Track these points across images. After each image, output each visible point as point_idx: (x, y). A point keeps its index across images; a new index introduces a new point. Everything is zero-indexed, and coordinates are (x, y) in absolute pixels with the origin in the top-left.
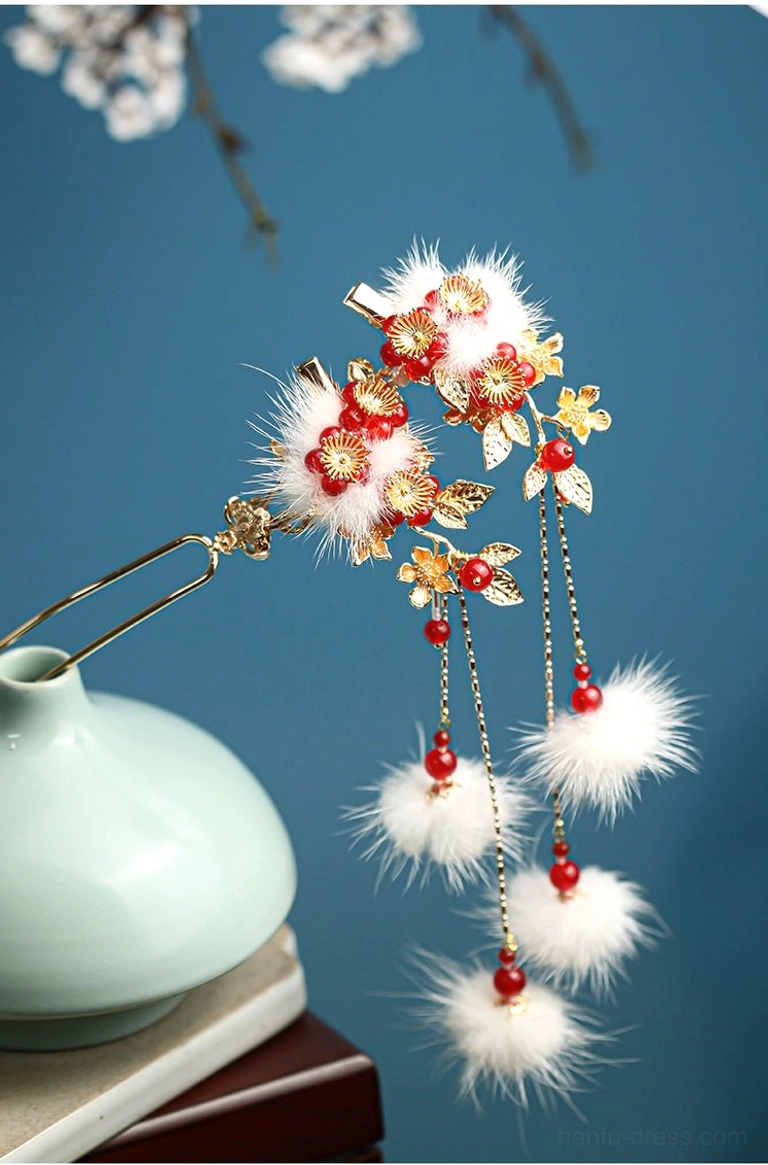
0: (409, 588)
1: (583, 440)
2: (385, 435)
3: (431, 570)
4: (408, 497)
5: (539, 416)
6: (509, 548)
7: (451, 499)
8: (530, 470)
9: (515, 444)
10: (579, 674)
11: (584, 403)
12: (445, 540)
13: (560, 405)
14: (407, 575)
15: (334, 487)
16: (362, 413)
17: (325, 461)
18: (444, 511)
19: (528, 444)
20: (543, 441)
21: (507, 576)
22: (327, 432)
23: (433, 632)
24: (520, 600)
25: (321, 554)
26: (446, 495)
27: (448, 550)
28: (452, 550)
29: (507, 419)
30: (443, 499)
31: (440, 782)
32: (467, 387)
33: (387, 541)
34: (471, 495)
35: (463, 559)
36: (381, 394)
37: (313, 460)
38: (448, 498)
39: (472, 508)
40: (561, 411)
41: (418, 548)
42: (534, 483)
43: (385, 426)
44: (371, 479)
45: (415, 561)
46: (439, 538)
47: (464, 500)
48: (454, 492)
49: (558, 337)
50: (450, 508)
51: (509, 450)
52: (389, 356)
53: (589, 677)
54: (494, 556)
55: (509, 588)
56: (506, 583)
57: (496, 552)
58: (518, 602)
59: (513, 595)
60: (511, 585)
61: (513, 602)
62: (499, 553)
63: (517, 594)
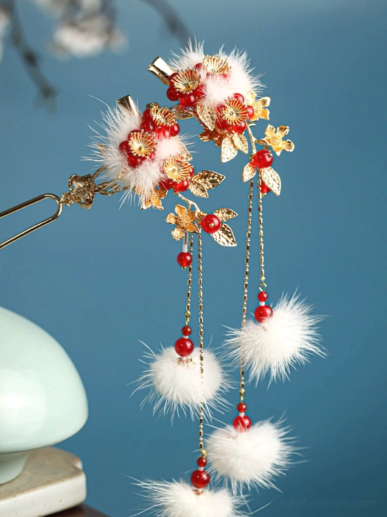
0: (172, 227)
1: (278, 153)
3: (185, 219)
4: (176, 173)
5: (254, 139)
6: (231, 212)
7: (199, 180)
8: (247, 165)
9: (239, 151)
10: (261, 297)
11: (280, 135)
12: (194, 204)
13: (266, 133)
14: (171, 220)
15: (134, 161)
16: (154, 123)
17: (131, 146)
18: (196, 186)
19: (247, 152)
20: (255, 152)
21: (228, 229)
22: (133, 132)
23: (182, 259)
24: (234, 245)
25: (124, 201)
26: (197, 178)
27: (196, 209)
28: (198, 210)
29: (235, 136)
30: (194, 179)
32: (215, 116)
33: (161, 200)
34: (211, 178)
35: (203, 216)
36: (165, 116)
37: (124, 146)
38: (198, 179)
39: (211, 186)
40: (266, 137)
41: (179, 205)
42: (248, 173)
43: (167, 132)
44: (156, 159)
45: (177, 213)
46: (191, 202)
47: (207, 181)
48: (202, 176)
49: (268, 100)
50: (199, 184)
51: (236, 154)
52: (172, 94)
53: (266, 300)
54: (222, 215)
55: (228, 236)
56: (227, 233)
57: (223, 213)
58: (232, 246)
59: (230, 241)
60: (230, 235)
61: (230, 245)
62: (225, 214)
63: (233, 241)
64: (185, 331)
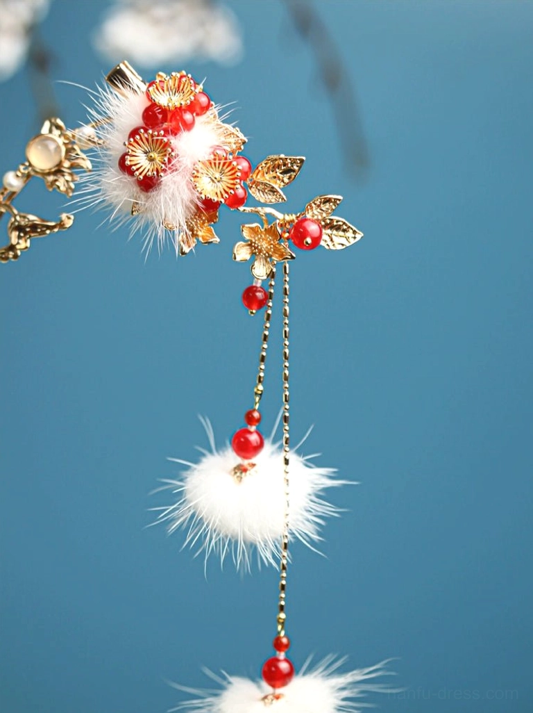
0: (249, 264)
2: (189, 126)
3: (264, 242)
7: (265, 175)
14: (242, 253)
15: (148, 184)
17: (133, 163)
18: (261, 187)
21: (337, 221)
22: (134, 133)
23: (251, 297)
24: (359, 237)
26: (261, 173)
27: (275, 218)
28: (280, 216)
31: (246, 462)
34: (283, 168)
35: (292, 221)
36: (179, 87)
39: (286, 180)
41: (247, 225)
43: (188, 117)
45: (248, 238)
46: (263, 211)
47: (278, 174)
48: (267, 168)
50: (265, 184)
54: (319, 210)
55: (344, 231)
56: (338, 228)
57: (319, 206)
58: (357, 240)
59: (350, 234)
60: (345, 227)
61: (353, 241)
62: (322, 205)
63: (354, 232)
64: (250, 419)
